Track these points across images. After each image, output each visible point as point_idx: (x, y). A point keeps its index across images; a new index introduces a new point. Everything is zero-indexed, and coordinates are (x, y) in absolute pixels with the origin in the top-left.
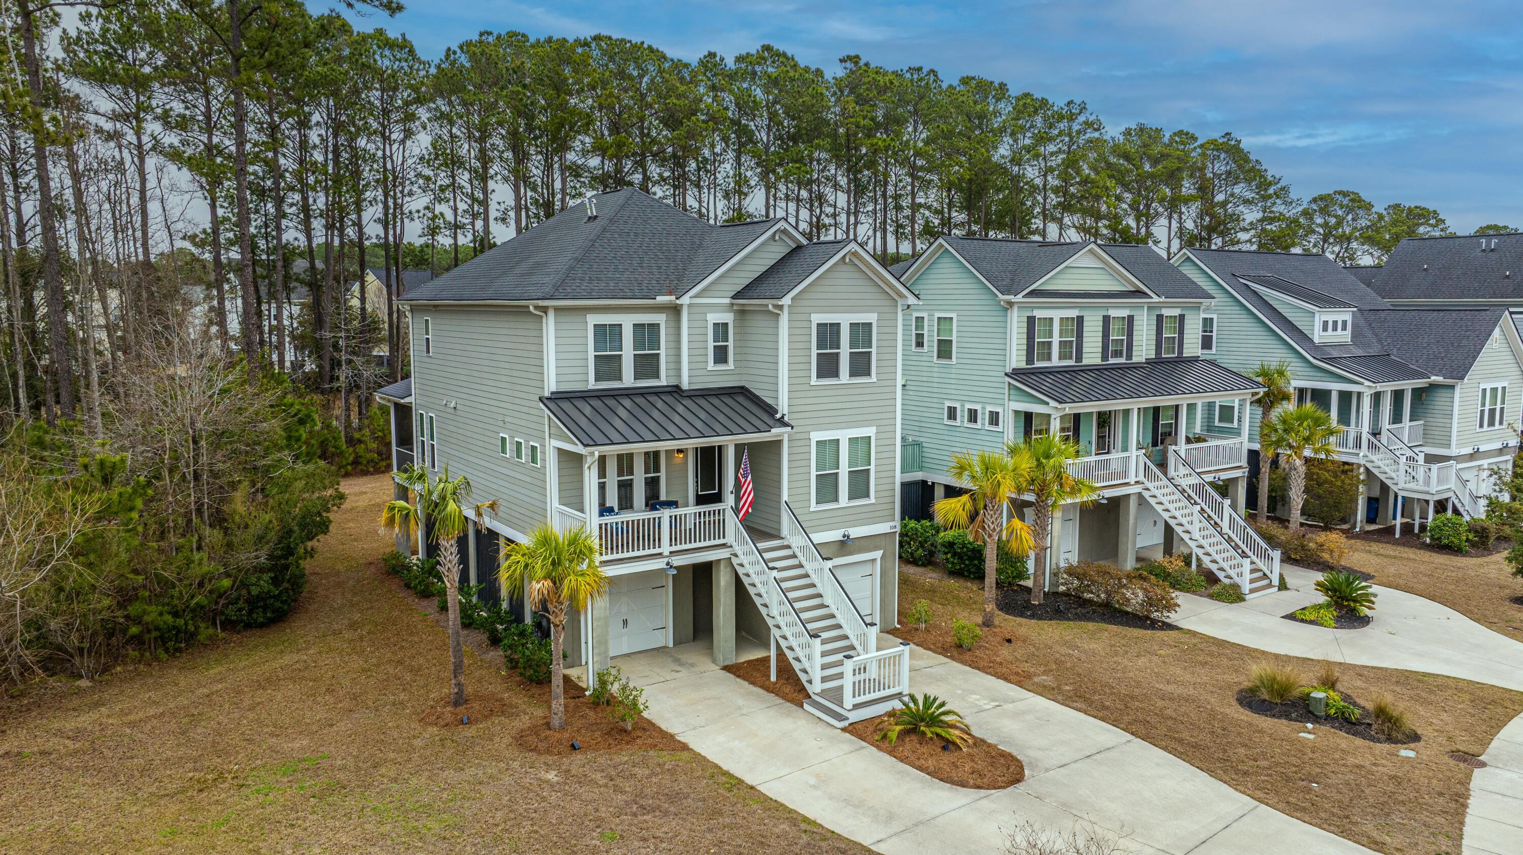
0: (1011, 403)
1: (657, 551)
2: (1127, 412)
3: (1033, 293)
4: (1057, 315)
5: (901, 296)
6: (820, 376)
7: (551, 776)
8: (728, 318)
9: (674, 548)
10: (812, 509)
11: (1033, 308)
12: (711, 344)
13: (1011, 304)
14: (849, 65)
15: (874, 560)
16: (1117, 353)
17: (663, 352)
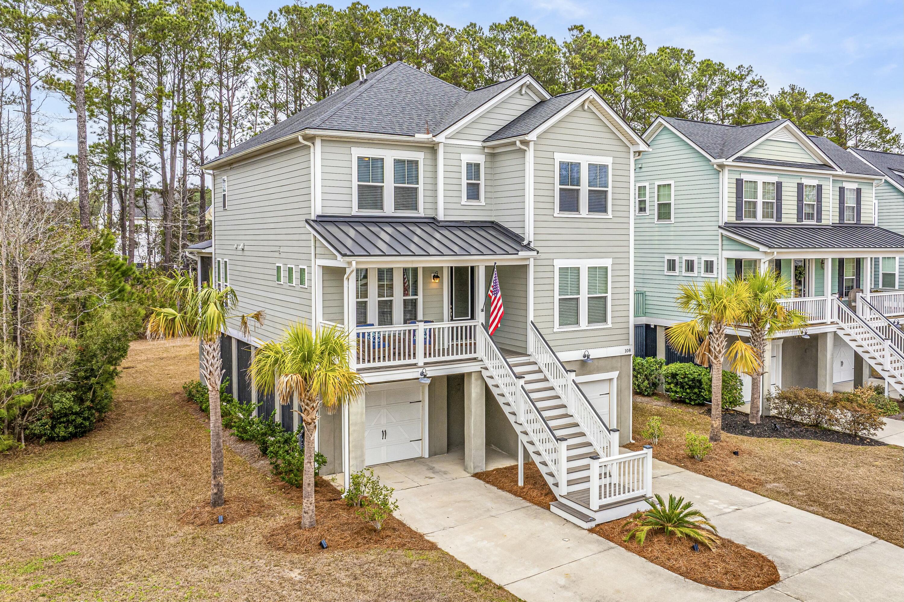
0: (724, 252)
1: (412, 361)
2: (821, 263)
3: (740, 159)
4: (761, 179)
5: (634, 143)
6: (562, 209)
7: (295, 575)
8: (480, 159)
9: (428, 360)
10: (555, 330)
11: (740, 173)
12: (464, 181)
13: (722, 166)
14: (575, 32)
15: (611, 380)
16: (809, 217)
17: (421, 187)
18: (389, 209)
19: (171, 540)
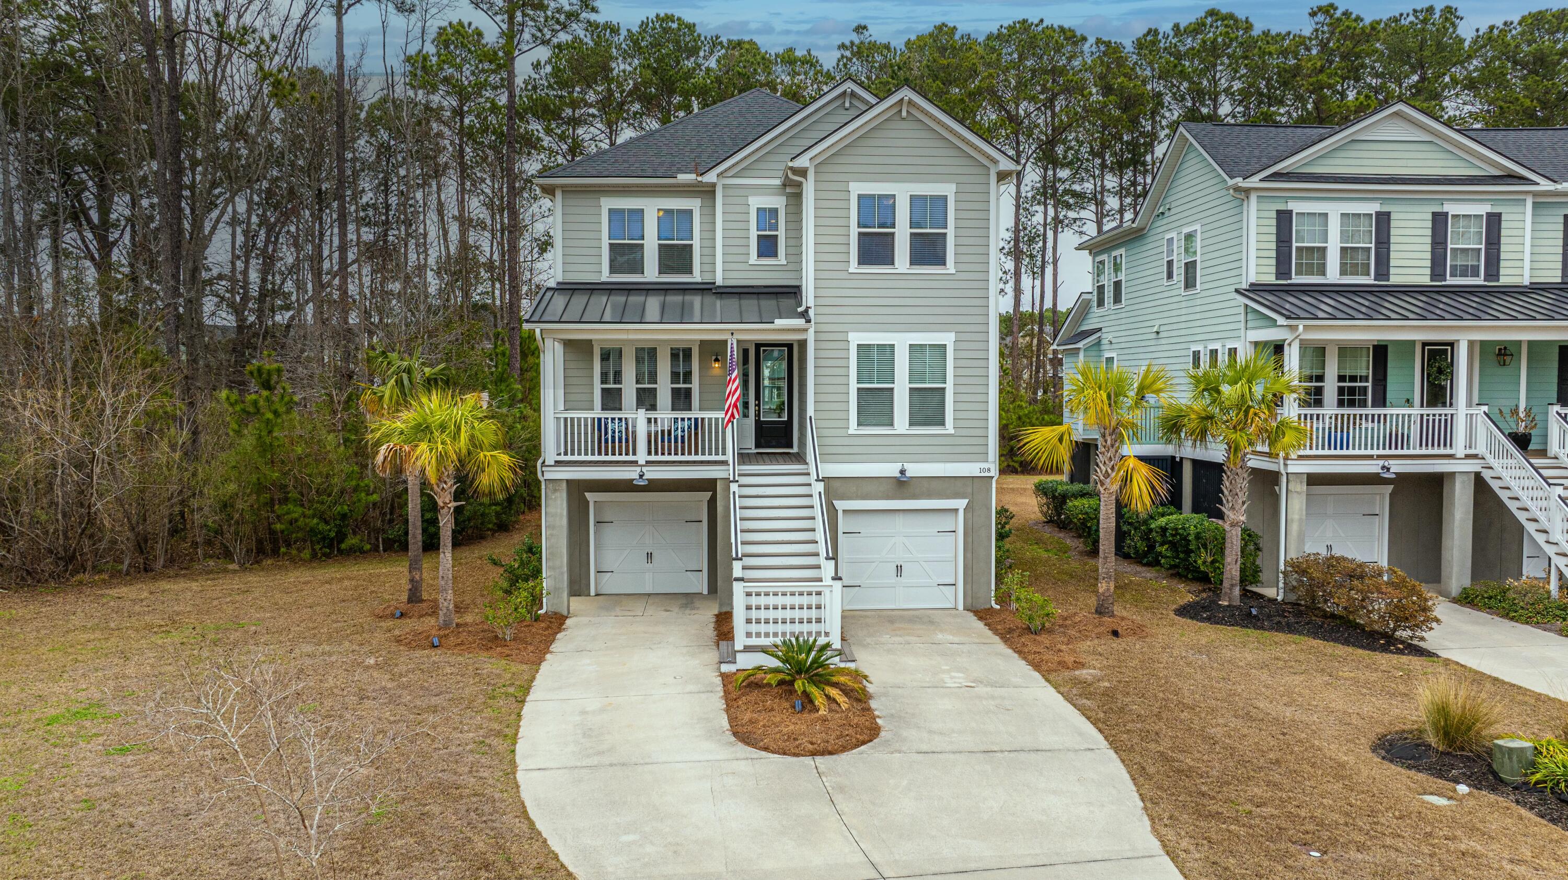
0: (1249, 332)
1: (631, 458)
3: (1277, 176)
4: (1335, 210)
5: (995, 162)
6: (862, 261)
7: (372, 660)
8: (778, 202)
9: (653, 458)
10: (851, 431)
11: (1286, 200)
12: (754, 233)
13: (1247, 191)
15: (956, 510)
16: (1464, 272)
17: (696, 243)
18: (651, 273)
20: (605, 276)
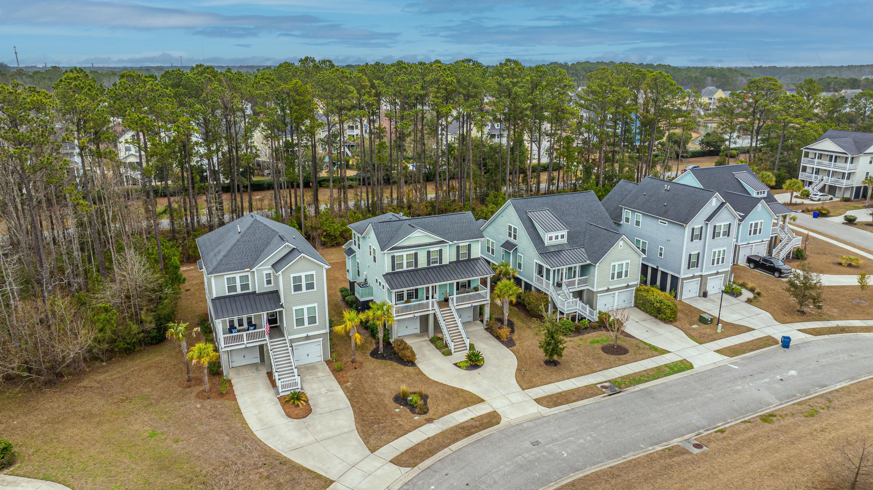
0: (386, 284)
1: (243, 342)
3: (393, 248)
4: (404, 254)
6: (295, 291)
7: (199, 406)
8: (271, 272)
10: (295, 328)
11: (393, 253)
12: (265, 280)
13: (383, 253)
15: (319, 341)
16: (435, 262)
17: (250, 283)
18: (239, 291)
19: (175, 392)
20: (227, 294)
